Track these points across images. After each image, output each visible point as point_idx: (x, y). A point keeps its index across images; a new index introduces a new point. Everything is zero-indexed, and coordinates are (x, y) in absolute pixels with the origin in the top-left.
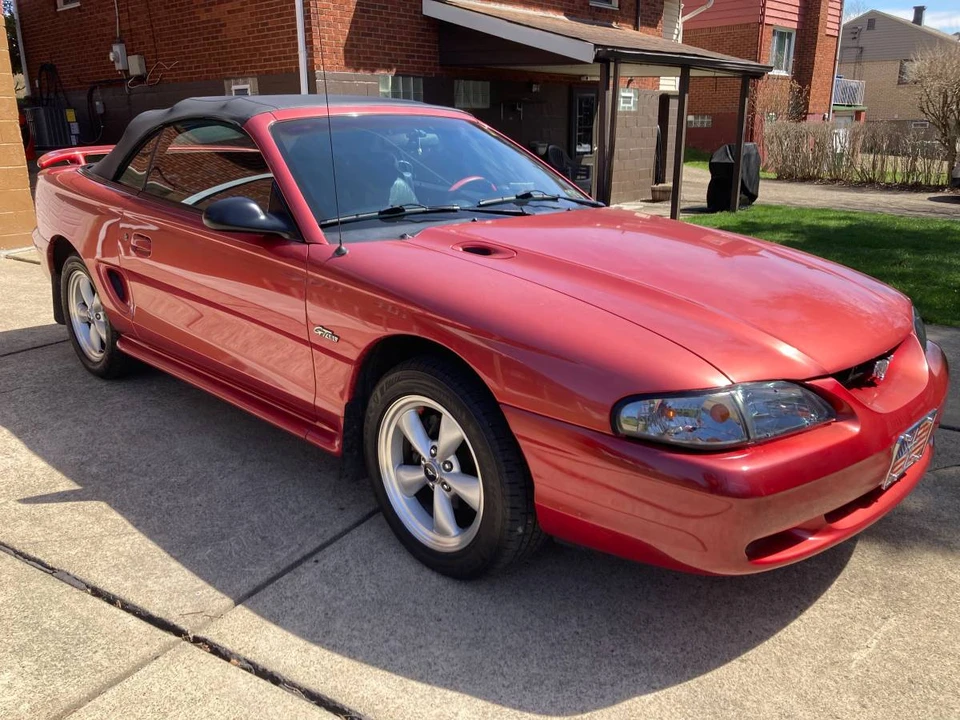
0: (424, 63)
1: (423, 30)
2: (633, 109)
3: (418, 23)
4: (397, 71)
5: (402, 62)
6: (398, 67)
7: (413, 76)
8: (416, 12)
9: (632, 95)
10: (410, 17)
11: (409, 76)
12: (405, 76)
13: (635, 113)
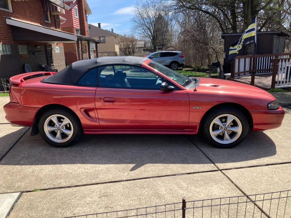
0: (9, 40)
1: (7, 29)
2: (59, 52)
3: (6, 27)
4: (3, 43)
5: (3, 39)
6: (3, 41)
7: (7, 44)
8: (4, 23)
9: (58, 48)
10: (3, 25)
11: (6, 44)
12: (5, 44)
13: (60, 53)
